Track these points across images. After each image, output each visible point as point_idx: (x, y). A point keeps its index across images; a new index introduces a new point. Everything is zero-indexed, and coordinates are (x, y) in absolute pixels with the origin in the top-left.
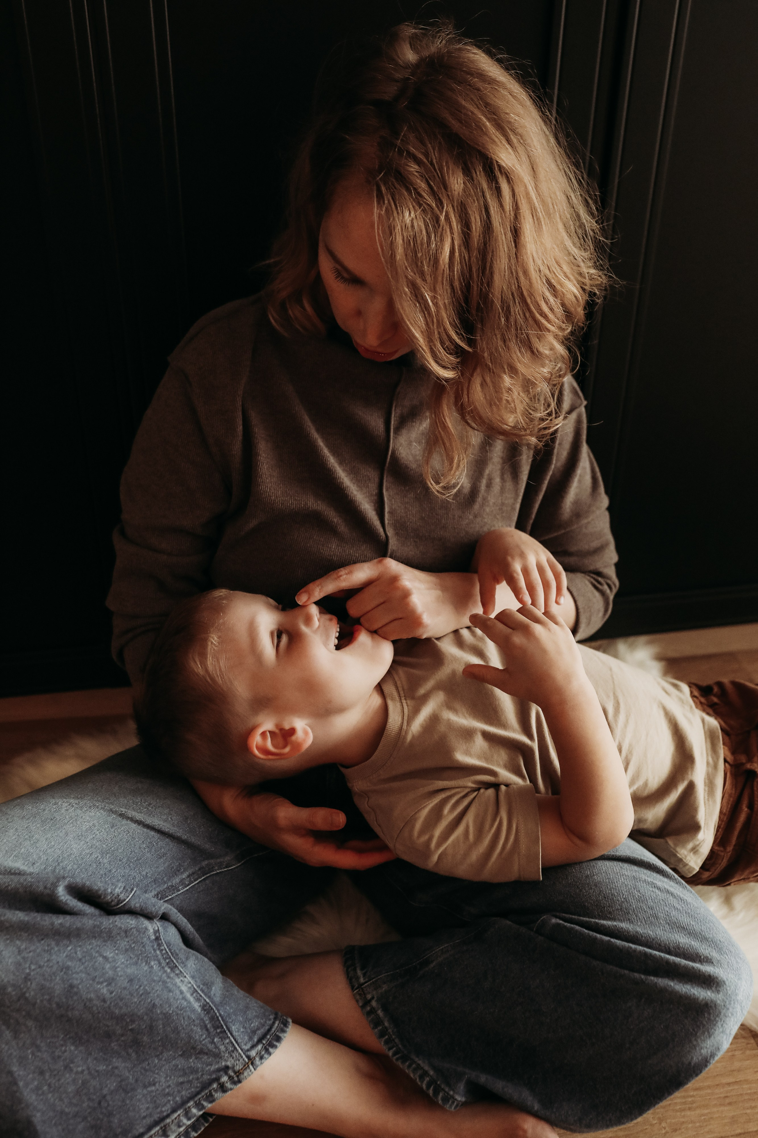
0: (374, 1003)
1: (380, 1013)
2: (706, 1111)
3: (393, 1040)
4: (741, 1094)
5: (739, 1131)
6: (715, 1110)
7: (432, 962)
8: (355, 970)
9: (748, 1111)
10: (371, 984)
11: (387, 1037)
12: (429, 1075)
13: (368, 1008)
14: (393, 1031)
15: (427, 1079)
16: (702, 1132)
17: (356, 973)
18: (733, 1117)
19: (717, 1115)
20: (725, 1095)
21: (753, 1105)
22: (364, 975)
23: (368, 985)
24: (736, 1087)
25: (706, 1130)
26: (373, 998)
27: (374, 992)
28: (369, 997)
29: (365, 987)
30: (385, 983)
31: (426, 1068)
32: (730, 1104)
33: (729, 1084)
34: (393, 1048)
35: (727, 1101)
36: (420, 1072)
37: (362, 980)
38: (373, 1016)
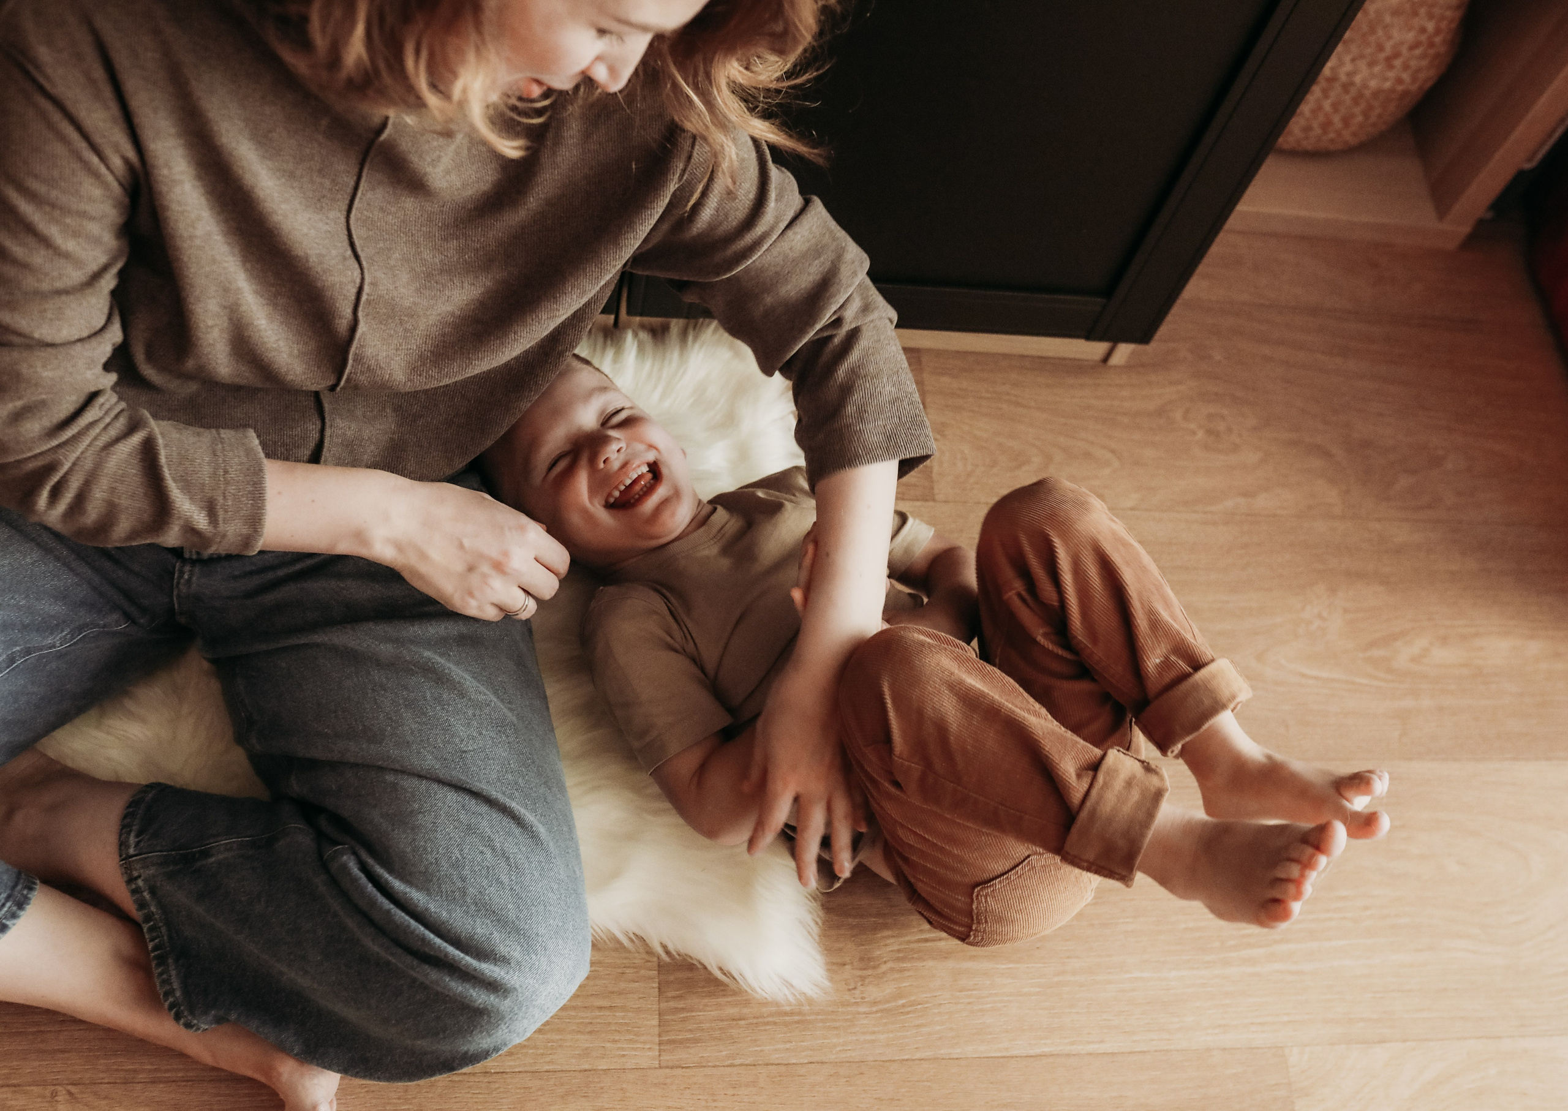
0: (140, 882)
1: (147, 895)
2: (558, 1037)
3: (160, 928)
4: (610, 1023)
5: (587, 1067)
6: (569, 1037)
7: (212, 856)
8: (129, 833)
9: (608, 1045)
10: (140, 859)
11: (152, 923)
12: (174, 996)
13: (134, 886)
14: (160, 917)
15: (171, 999)
16: (542, 1061)
17: (128, 838)
18: (586, 1049)
19: (568, 1044)
20: (590, 1021)
21: (617, 1038)
22: (137, 844)
23: (136, 860)
24: (607, 1013)
25: (547, 1060)
26: (139, 877)
27: (142, 871)
28: (135, 874)
29: (133, 861)
30: (153, 865)
31: (176, 985)
32: (590, 1033)
33: (600, 1008)
34: (156, 939)
35: (589, 1029)
36: (167, 987)
37: (132, 851)
38: (137, 896)
